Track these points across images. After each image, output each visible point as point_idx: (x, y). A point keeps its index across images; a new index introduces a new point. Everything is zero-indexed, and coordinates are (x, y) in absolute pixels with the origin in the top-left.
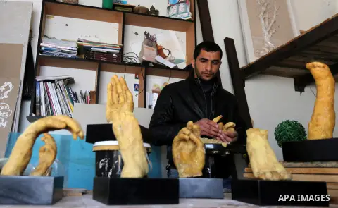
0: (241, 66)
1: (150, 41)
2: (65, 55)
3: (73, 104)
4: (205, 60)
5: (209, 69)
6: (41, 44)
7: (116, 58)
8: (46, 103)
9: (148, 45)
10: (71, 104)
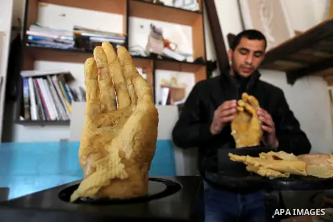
1: (156, 33)
2: (59, 46)
3: (70, 102)
5: (250, 61)
6: (28, 32)
8: (37, 103)
10: (68, 104)
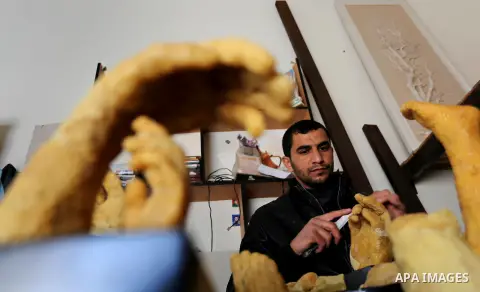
0: (400, 164)
1: (248, 147)
4: (306, 149)
5: (318, 159)
7: (195, 177)
9: (246, 154)
